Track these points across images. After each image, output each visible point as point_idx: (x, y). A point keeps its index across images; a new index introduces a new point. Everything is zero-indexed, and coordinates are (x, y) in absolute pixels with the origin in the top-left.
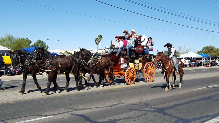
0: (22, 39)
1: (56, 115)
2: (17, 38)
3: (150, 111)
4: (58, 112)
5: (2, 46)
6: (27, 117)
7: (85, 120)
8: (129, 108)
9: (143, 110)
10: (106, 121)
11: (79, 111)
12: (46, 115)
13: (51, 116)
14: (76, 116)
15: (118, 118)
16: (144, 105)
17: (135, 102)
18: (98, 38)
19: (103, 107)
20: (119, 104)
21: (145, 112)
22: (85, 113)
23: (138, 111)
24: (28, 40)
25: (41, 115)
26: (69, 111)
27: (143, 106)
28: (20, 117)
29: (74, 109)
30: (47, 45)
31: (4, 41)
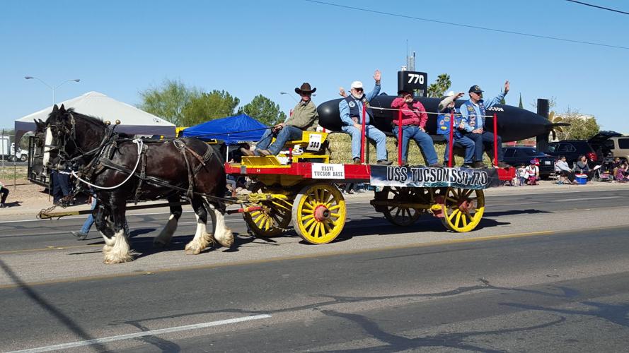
0: (212, 93)
1: (281, 313)
2: (193, 92)
3: (578, 313)
4: (287, 305)
5: (154, 114)
6: (201, 315)
7: (364, 330)
8: (508, 301)
9: (556, 310)
10: (428, 336)
11: (349, 304)
12: (253, 312)
13: (267, 316)
14: (338, 318)
15: (468, 330)
16: (563, 292)
17: (531, 284)
19: (425, 295)
20: (477, 287)
21: (559, 314)
22: (366, 309)
23: (538, 311)
24: (228, 95)
25: (240, 311)
26: (322, 302)
27: (558, 296)
28: (183, 313)
30: (280, 110)
31: (159, 100)
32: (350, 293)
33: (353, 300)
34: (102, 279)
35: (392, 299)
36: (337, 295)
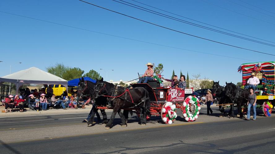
0: (74, 68)
2: (67, 68)
3: (216, 153)
8: (191, 149)
9: (208, 152)
11: (131, 151)
16: (210, 145)
17: (198, 142)
18: (158, 67)
19: (160, 147)
20: (179, 144)
22: (138, 152)
23: (202, 153)
24: (80, 70)
26: (121, 150)
27: (208, 147)
29: (126, 148)
30: (100, 76)
31: (54, 71)
32: (131, 146)
33: (133, 149)
34: (32, 141)
35: (148, 148)
36: (127, 147)
